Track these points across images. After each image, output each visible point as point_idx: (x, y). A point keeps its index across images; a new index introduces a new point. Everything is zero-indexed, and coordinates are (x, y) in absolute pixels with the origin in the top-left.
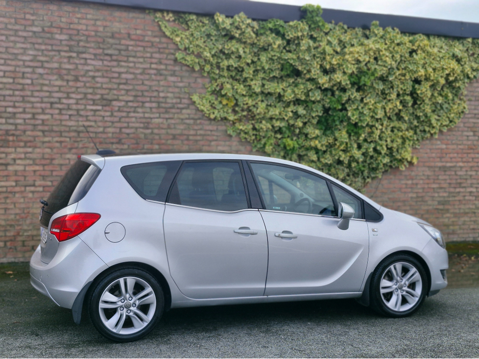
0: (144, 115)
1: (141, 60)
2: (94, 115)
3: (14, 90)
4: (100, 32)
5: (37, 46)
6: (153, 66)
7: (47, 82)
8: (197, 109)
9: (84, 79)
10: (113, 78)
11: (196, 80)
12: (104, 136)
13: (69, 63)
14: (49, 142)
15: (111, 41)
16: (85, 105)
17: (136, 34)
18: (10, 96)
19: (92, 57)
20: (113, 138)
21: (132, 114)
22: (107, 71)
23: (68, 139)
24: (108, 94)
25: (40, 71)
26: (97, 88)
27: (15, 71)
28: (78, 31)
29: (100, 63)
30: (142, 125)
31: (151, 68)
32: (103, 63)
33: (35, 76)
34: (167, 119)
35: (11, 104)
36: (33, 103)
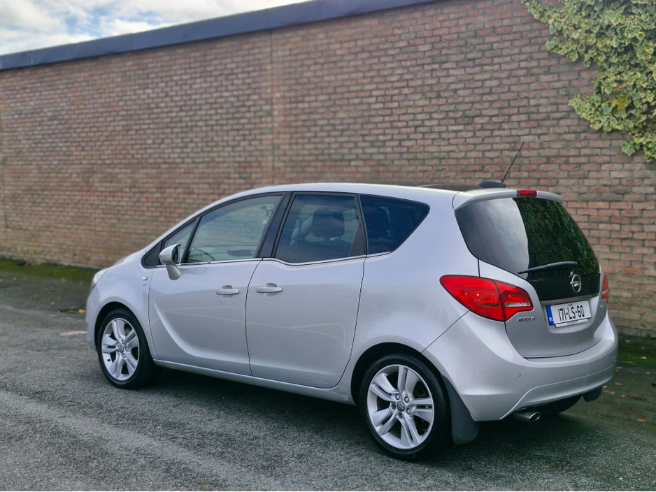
0: (511, 132)
1: (508, 59)
2: (456, 138)
3: (384, 116)
4: (463, 32)
5: (403, 63)
6: (523, 64)
7: (411, 103)
8: (579, 118)
9: (446, 94)
10: (476, 88)
11: (579, 75)
12: (466, 162)
13: (432, 77)
14: (413, 172)
15: (474, 41)
16: (447, 126)
17: (503, 26)
18: (381, 122)
19: (454, 65)
20: (475, 165)
21: (496, 133)
22: (469, 80)
23: (430, 168)
24: (470, 110)
25: (406, 91)
26: (459, 103)
27: (384, 95)
28: (441, 36)
29: (462, 71)
30: (508, 146)
31: (519, 68)
32: (465, 71)
33: (402, 98)
34: (539, 135)
35: (381, 131)
36: (399, 128)
